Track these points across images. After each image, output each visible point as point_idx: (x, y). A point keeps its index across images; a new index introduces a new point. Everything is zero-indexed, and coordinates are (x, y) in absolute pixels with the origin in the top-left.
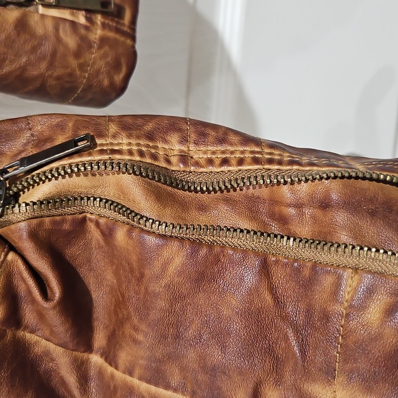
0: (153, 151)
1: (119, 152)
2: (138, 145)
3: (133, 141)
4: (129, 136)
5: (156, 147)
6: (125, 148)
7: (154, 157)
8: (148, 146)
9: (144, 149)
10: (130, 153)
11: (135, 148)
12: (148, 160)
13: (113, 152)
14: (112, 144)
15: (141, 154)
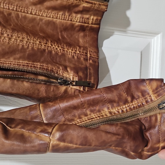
0: (101, 115)
1: (93, 118)
2: (97, 115)
3: (95, 114)
4: (94, 113)
5: (102, 113)
6: (94, 117)
7: (102, 116)
8: (100, 114)
9: (99, 115)
10: (96, 117)
11: (97, 116)
12: (101, 117)
13: (92, 119)
14: (90, 117)
15: (99, 117)
